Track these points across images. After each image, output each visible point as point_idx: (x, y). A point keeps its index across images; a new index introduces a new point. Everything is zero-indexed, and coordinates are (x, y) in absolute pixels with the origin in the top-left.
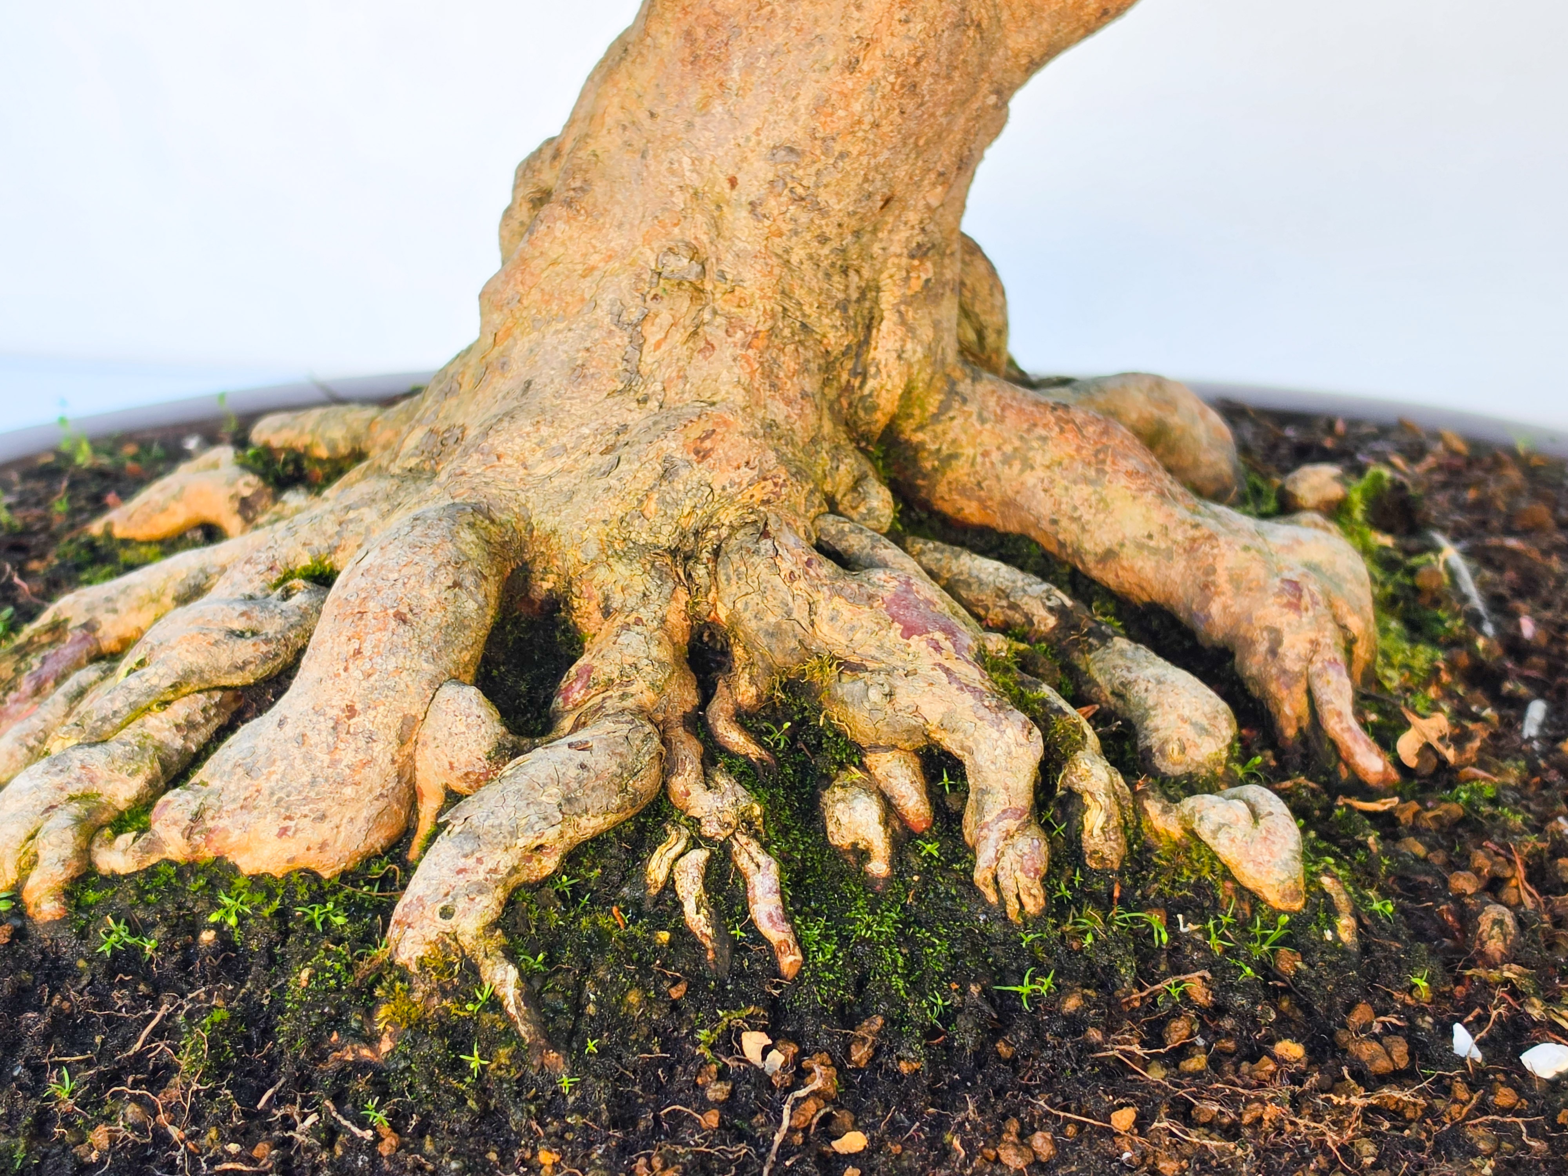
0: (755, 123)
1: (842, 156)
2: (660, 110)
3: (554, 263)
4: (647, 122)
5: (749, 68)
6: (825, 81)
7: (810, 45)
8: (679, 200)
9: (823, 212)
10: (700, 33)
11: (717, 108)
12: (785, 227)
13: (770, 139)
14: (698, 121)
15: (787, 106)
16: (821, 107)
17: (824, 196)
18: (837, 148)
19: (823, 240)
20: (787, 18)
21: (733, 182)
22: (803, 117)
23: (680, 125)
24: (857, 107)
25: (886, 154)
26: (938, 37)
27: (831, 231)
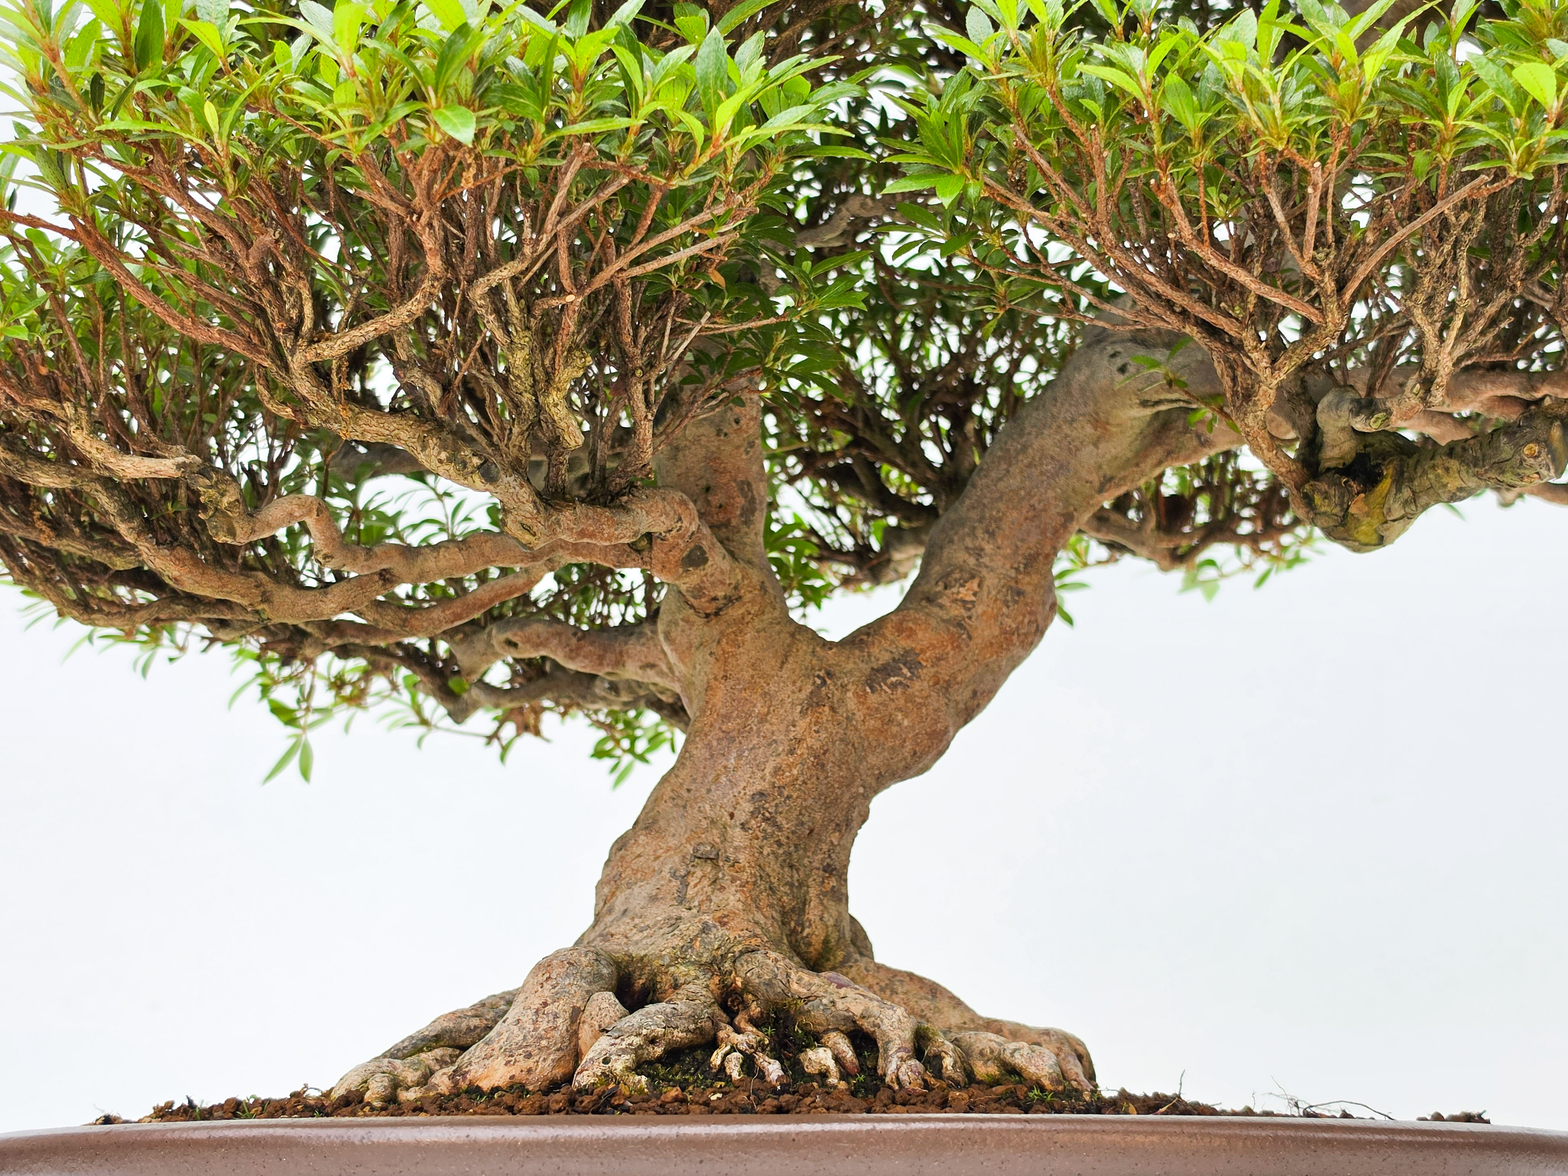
0: (743, 784)
1: (788, 797)
2: (693, 787)
3: (639, 856)
4: (686, 794)
5: (739, 757)
6: (778, 760)
7: (770, 744)
8: (704, 823)
9: (780, 828)
10: (715, 743)
11: (723, 779)
12: (760, 835)
13: (750, 791)
14: (713, 787)
15: (760, 774)
16: (777, 771)
17: (779, 819)
18: (786, 793)
19: (779, 844)
20: (759, 731)
21: (732, 816)
22: (768, 777)
23: (704, 791)
24: (795, 772)
25: (810, 801)
26: (834, 743)
27: (784, 840)
